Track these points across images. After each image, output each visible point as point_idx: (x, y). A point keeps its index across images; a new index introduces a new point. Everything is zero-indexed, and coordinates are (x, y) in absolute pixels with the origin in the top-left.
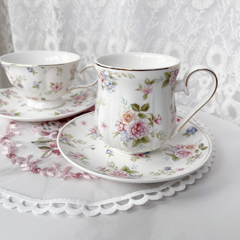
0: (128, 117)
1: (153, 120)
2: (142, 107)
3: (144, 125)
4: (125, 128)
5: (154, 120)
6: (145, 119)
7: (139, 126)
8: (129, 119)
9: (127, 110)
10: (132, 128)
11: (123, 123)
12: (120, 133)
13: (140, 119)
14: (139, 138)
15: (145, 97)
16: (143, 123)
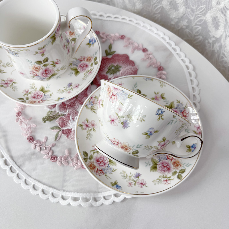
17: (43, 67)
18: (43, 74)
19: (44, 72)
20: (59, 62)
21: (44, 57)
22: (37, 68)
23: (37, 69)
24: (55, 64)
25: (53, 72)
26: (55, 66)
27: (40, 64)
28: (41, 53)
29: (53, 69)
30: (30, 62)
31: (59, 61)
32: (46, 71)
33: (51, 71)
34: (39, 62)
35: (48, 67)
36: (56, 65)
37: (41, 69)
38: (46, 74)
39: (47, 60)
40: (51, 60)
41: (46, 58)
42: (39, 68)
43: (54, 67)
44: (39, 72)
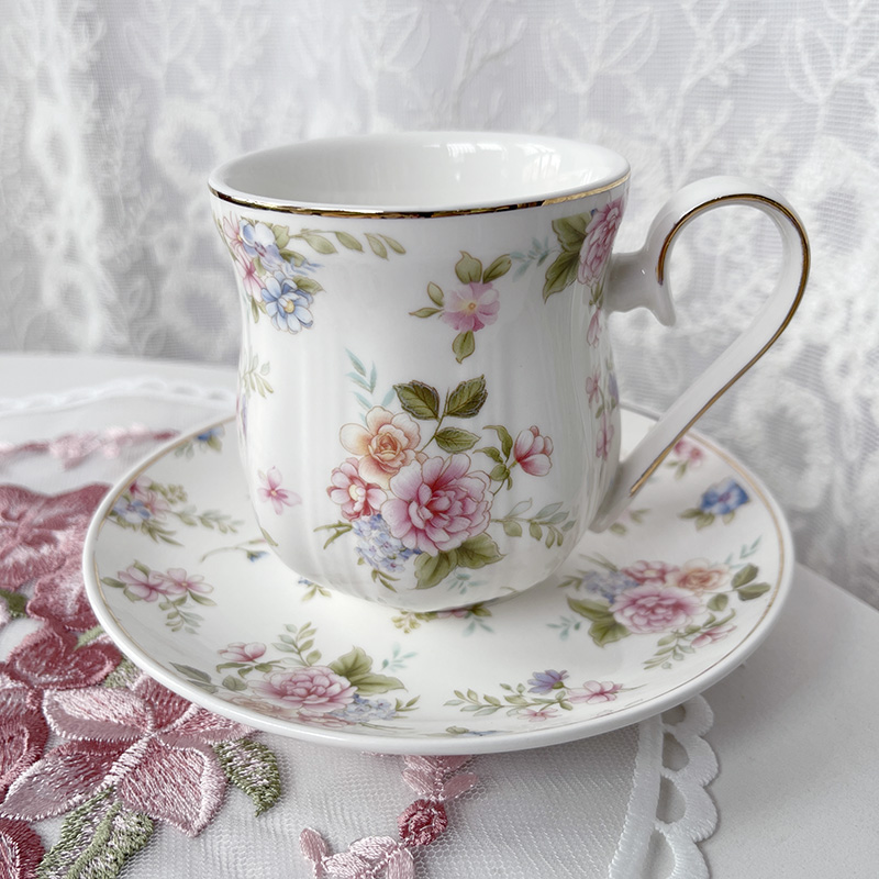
0: (385, 451)
1: (507, 455)
2: (452, 398)
3: (466, 482)
4: (374, 505)
5: (513, 456)
6: (469, 452)
7: (440, 492)
8: (393, 460)
9: (379, 414)
10: (409, 503)
11: (362, 482)
12: (354, 525)
13: (445, 455)
14: (446, 548)
15: (465, 346)
16: (464, 475)
17: (434, 450)
18: (414, 506)
19: (426, 495)
20: (538, 460)
21: (464, 373)
22: (392, 443)
23: (388, 455)
24: (512, 458)
25: (479, 519)
26: (505, 474)
27: (417, 415)
28: (458, 317)
29: (489, 497)
30: (367, 380)
31: (544, 452)
32: (438, 485)
33: (471, 508)
34: (419, 397)
35: (461, 460)
36: (518, 472)
37: (411, 454)
38: (428, 514)
39: (471, 400)
40: (498, 421)
41: (472, 383)
42: (404, 442)
43: (496, 485)
44: (394, 480)
